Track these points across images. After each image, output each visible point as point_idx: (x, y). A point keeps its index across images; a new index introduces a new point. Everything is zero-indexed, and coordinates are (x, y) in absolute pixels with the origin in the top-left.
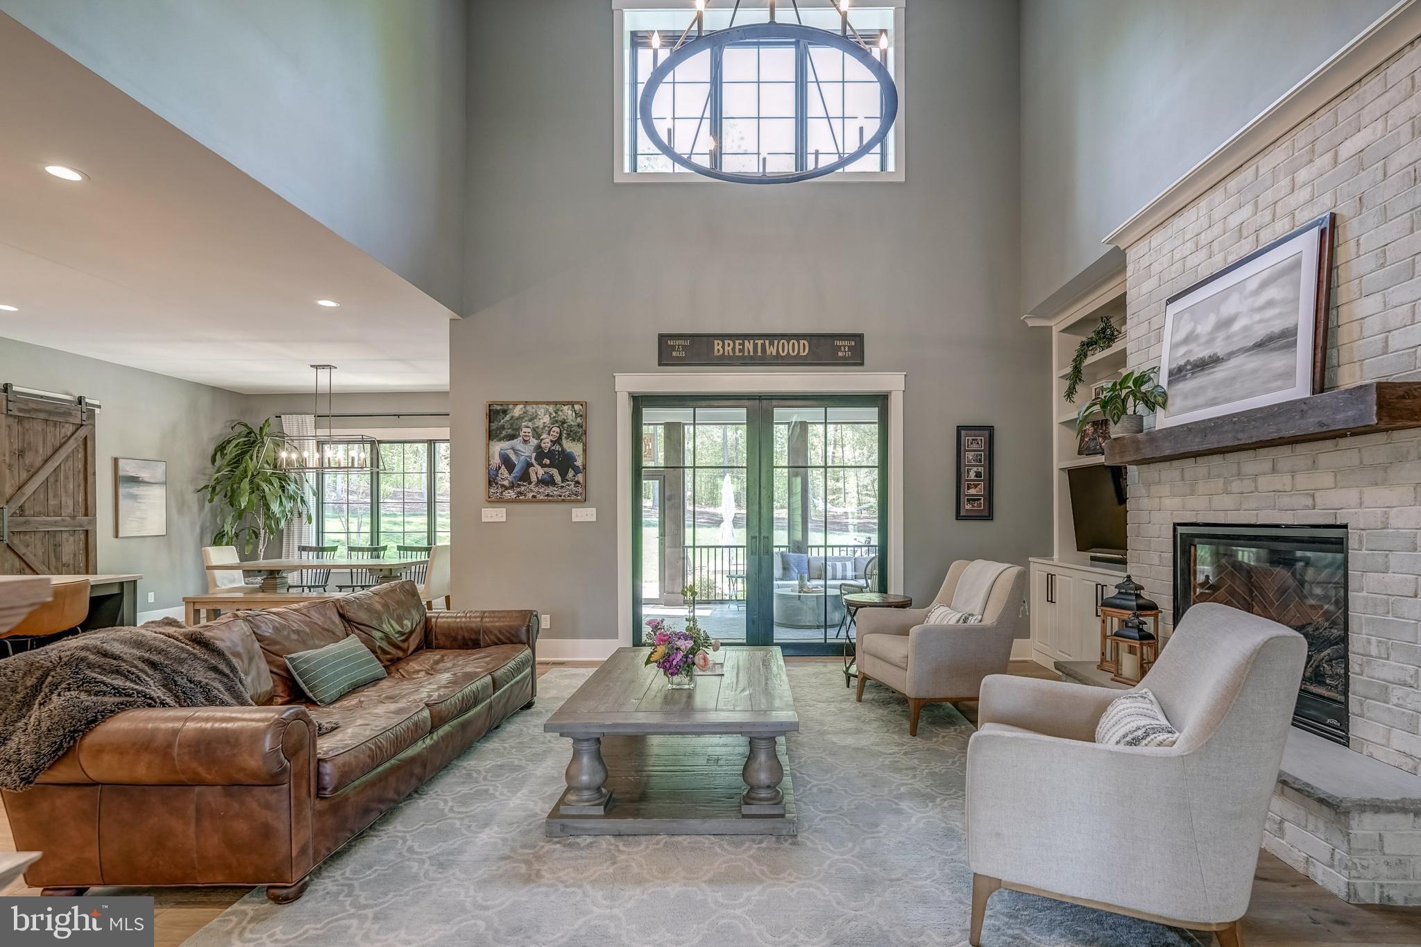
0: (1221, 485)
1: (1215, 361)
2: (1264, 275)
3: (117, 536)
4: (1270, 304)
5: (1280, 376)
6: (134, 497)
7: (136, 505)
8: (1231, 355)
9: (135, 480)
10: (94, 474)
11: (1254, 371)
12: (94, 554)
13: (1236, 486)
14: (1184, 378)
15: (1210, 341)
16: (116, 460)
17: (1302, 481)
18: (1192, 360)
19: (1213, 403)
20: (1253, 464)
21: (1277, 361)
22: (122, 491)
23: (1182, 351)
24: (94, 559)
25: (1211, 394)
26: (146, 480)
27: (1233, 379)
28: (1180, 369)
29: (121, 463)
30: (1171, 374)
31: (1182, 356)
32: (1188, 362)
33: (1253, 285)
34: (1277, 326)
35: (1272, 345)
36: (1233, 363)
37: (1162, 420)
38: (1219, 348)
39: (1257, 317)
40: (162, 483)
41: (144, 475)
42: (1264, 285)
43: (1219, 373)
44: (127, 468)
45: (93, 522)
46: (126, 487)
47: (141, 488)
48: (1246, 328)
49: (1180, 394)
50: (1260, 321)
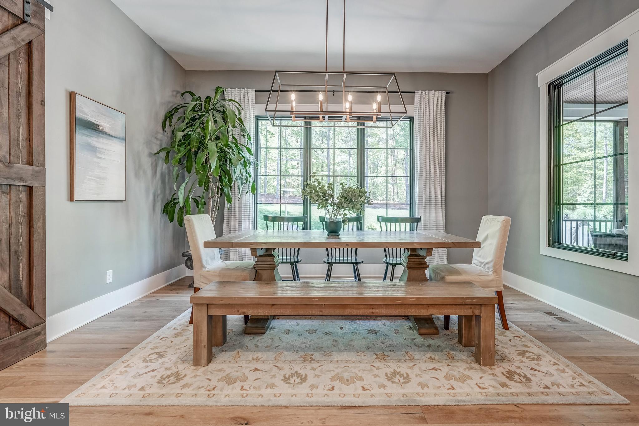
3: (71, 198)
6: (93, 150)
7: (96, 160)
9: (93, 127)
10: (43, 103)
12: (40, 224)
16: (72, 96)
22: (80, 137)
24: (41, 231)
26: (107, 130)
29: (79, 100)
40: (122, 139)
41: (105, 124)
44: (86, 110)
45: (41, 175)
46: (87, 136)
47: (101, 140)
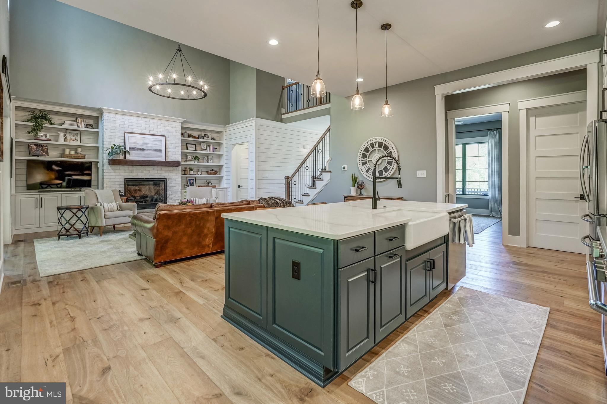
0: (141, 171)
1: (143, 149)
2: (155, 139)
4: (156, 144)
5: (159, 156)
8: (148, 150)
11: (154, 154)
13: (144, 172)
14: (135, 150)
15: (142, 146)
17: (159, 172)
18: (137, 147)
19: (144, 157)
20: (148, 168)
21: (158, 154)
23: (133, 145)
25: (143, 155)
27: (149, 154)
28: (133, 148)
30: (130, 148)
31: (133, 146)
32: (136, 148)
33: (153, 140)
34: (158, 148)
35: (157, 151)
36: (148, 151)
37: (128, 157)
38: (144, 147)
39: (154, 145)
42: (155, 141)
43: (145, 152)
48: (151, 146)
49: (133, 153)
50: (155, 146)
